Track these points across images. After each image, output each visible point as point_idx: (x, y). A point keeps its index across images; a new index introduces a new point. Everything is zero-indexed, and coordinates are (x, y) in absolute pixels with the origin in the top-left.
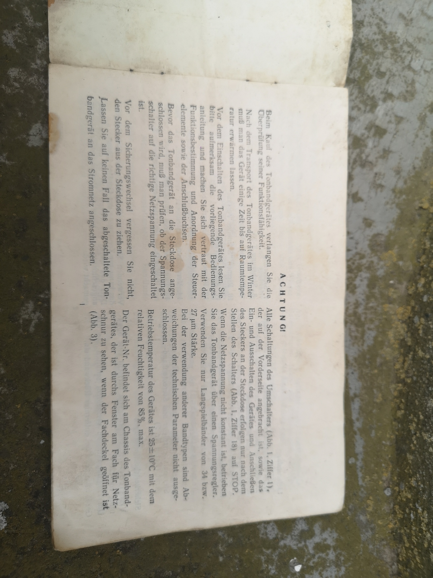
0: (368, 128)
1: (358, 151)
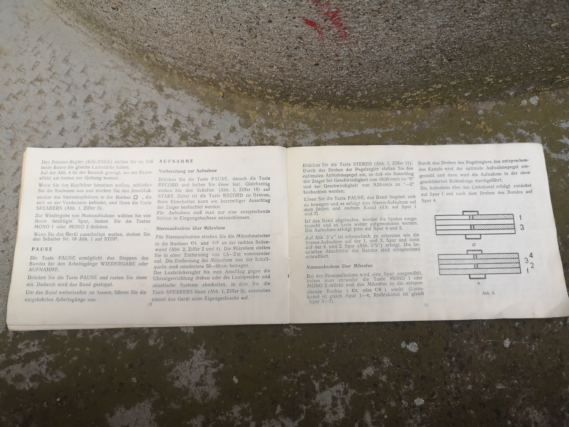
0: (175, 131)
1: (189, 137)
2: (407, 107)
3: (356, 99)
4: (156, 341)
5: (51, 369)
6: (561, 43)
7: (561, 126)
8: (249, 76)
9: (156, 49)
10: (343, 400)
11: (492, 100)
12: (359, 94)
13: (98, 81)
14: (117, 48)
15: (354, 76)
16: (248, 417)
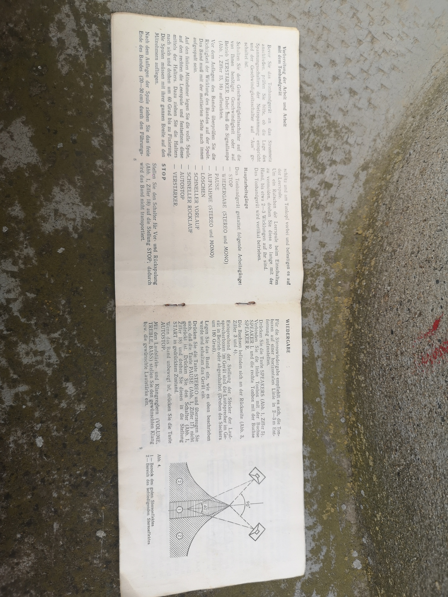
0: (320, 184)
1: (314, 198)
2: (349, 429)
3: (357, 374)
4: (100, 167)
5: (71, 59)
6: (419, 592)
7: (330, 593)
8: (379, 261)
9: (407, 162)
10: (41, 362)
11: (357, 519)
12: (362, 378)
13: (372, 102)
14: (408, 121)
15: (381, 372)
16: (22, 264)
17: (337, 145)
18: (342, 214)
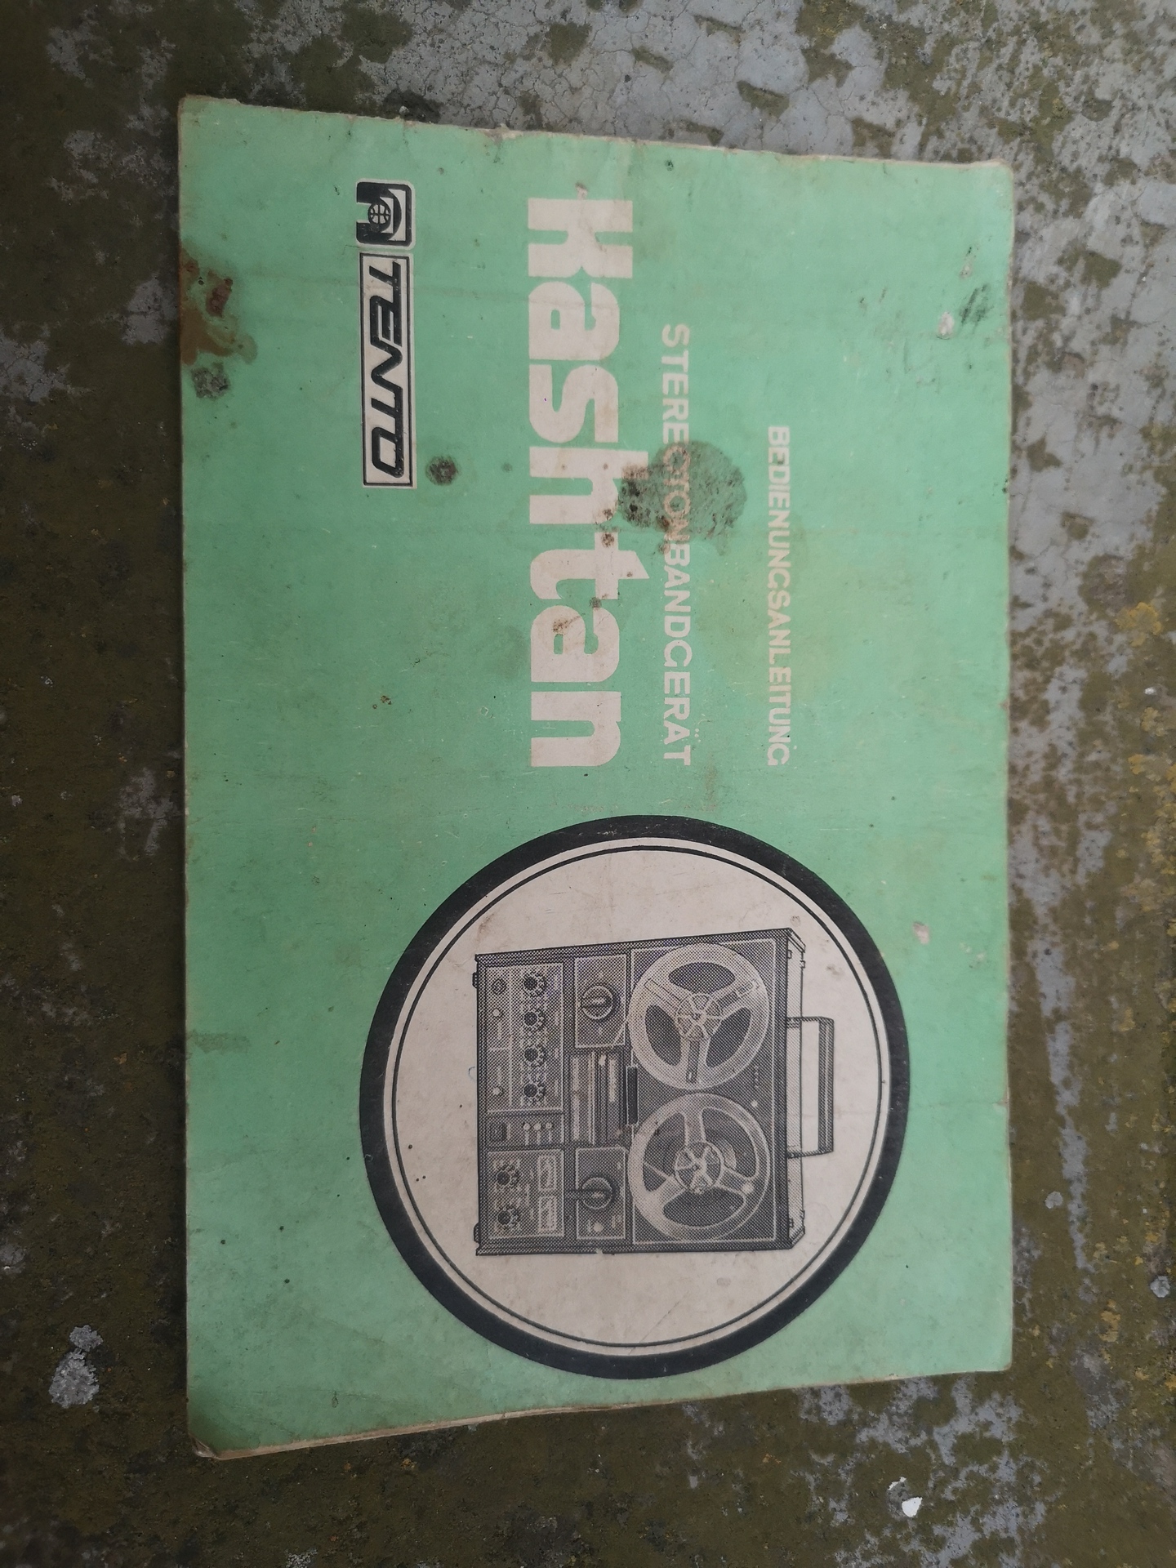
0: (1068, 259)
1: (1040, 323)
17: (1137, 92)
18: (1159, 391)
